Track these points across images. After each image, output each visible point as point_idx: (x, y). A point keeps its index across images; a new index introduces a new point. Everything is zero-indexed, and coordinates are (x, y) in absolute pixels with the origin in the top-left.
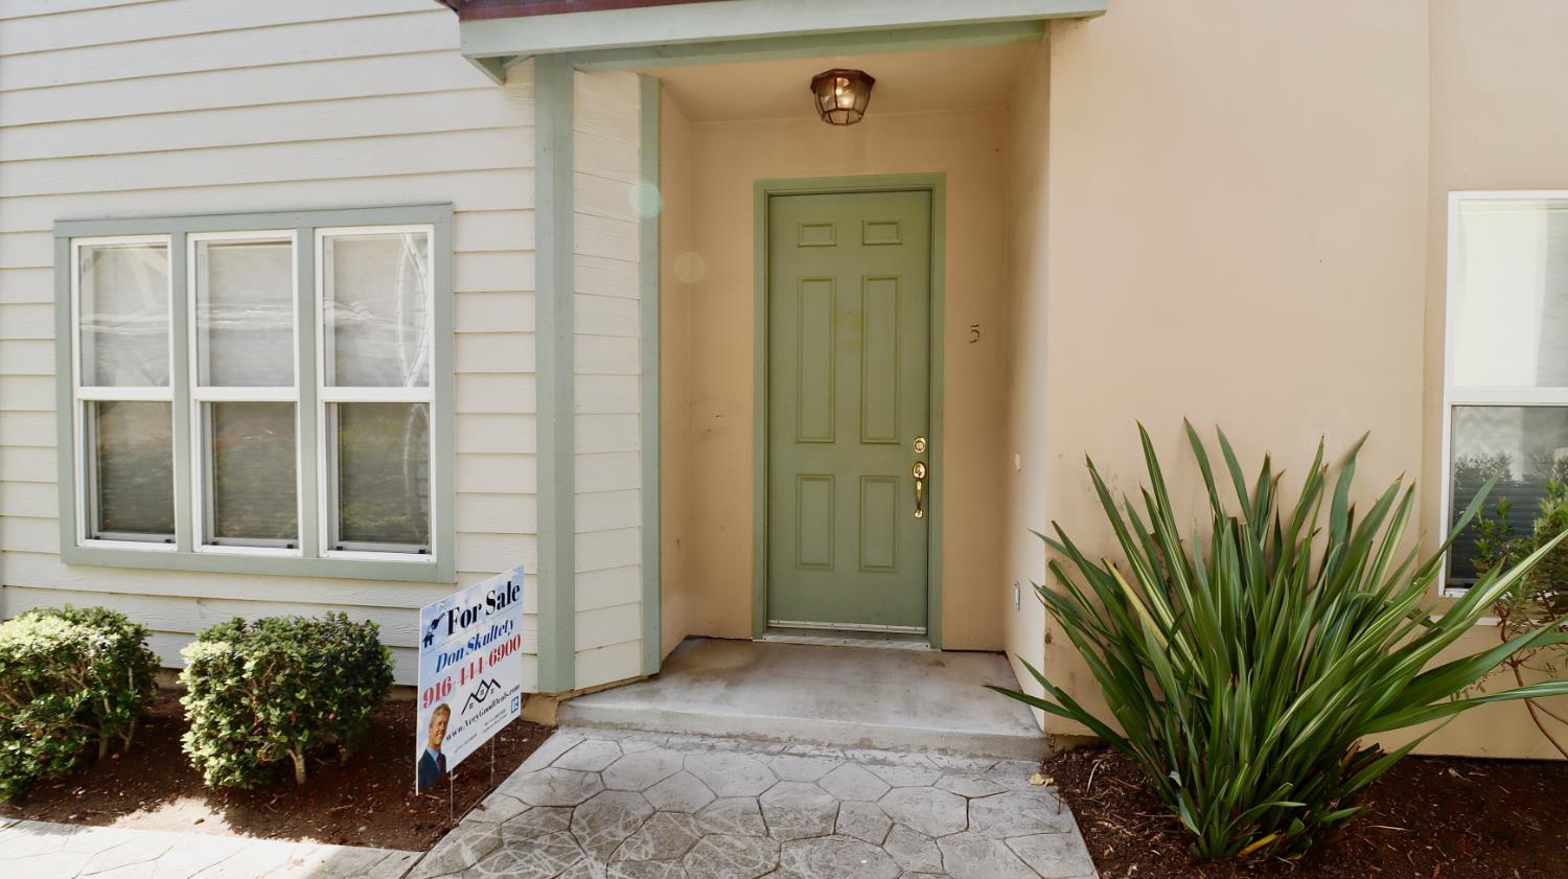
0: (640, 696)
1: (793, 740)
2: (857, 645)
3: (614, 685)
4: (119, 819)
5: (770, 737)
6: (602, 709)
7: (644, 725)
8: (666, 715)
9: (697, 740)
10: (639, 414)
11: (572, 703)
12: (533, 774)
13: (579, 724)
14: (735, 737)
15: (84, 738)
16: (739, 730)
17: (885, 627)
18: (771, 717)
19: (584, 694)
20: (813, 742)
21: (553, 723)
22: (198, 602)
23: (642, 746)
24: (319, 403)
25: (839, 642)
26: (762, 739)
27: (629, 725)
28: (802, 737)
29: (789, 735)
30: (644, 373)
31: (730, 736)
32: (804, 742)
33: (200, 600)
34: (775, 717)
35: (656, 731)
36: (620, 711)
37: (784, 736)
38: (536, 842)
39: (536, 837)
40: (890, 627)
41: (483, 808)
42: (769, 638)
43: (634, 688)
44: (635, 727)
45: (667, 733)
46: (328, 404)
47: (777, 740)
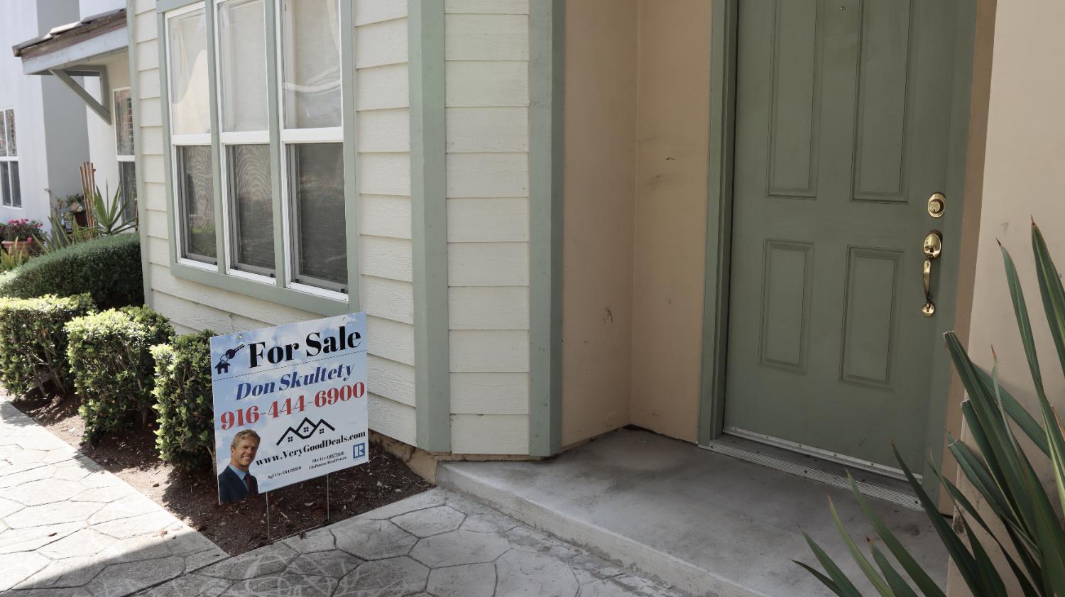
0: (513, 477)
1: (634, 568)
2: (822, 479)
3: (500, 458)
4: (125, 471)
5: (613, 557)
6: (468, 479)
7: (501, 507)
8: (520, 502)
9: (538, 537)
10: (528, 153)
11: (449, 467)
12: (368, 521)
13: (451, 488)
14: (580, 546)
15: (125, 406)
16: (582, 540)
17: (869, 463)
18: (615, 534)
19: (465, 460)
20: (655, 578)
21: (433, 481)
22: (231, 316)
23: (484, 526)
24: (281, 143)
25: (798, 470)
26: (604, 558)
27: (490, 502)
28: (645, 569)
29: (632, 562)
30: (533, 104)
31: (574, 543)
32: (646, 575)
33: (232, 315)
34: (620, 536)
35: (511, 516)
36: (482, 485)
37: (627, 561)
38: (306, 579)
39: (308, 575)
40: (876, 465)
41: (302, 536)
42: (719, 448)
43: (517, 467)
44: (493, 506)
45: (519, 521)
46: (288, 146)
47: (618, 563)
